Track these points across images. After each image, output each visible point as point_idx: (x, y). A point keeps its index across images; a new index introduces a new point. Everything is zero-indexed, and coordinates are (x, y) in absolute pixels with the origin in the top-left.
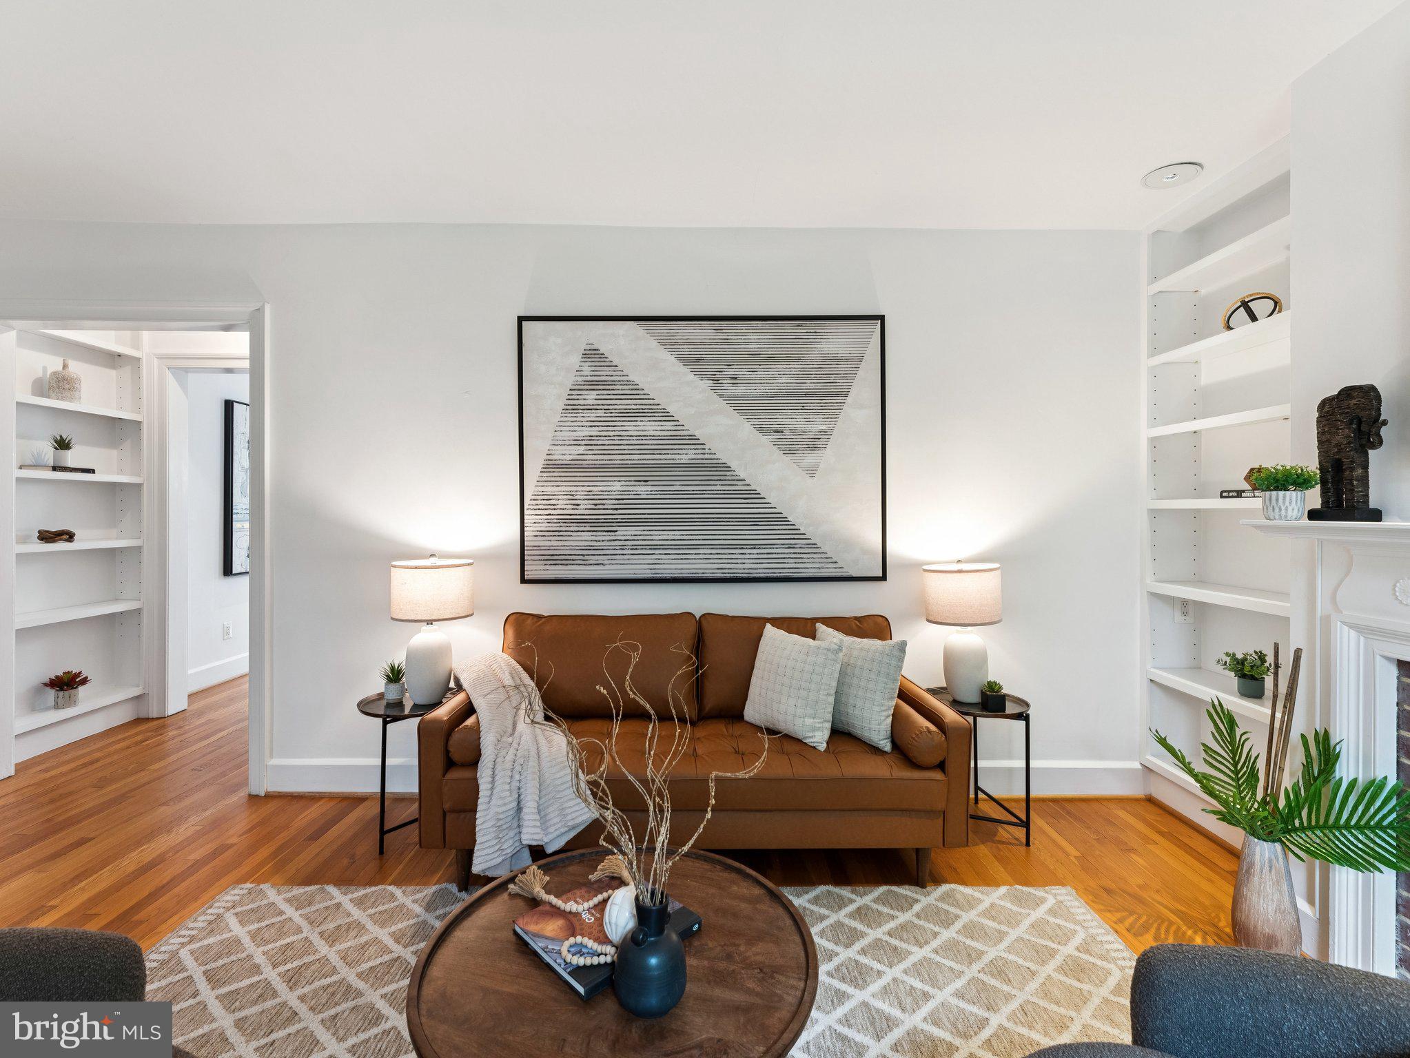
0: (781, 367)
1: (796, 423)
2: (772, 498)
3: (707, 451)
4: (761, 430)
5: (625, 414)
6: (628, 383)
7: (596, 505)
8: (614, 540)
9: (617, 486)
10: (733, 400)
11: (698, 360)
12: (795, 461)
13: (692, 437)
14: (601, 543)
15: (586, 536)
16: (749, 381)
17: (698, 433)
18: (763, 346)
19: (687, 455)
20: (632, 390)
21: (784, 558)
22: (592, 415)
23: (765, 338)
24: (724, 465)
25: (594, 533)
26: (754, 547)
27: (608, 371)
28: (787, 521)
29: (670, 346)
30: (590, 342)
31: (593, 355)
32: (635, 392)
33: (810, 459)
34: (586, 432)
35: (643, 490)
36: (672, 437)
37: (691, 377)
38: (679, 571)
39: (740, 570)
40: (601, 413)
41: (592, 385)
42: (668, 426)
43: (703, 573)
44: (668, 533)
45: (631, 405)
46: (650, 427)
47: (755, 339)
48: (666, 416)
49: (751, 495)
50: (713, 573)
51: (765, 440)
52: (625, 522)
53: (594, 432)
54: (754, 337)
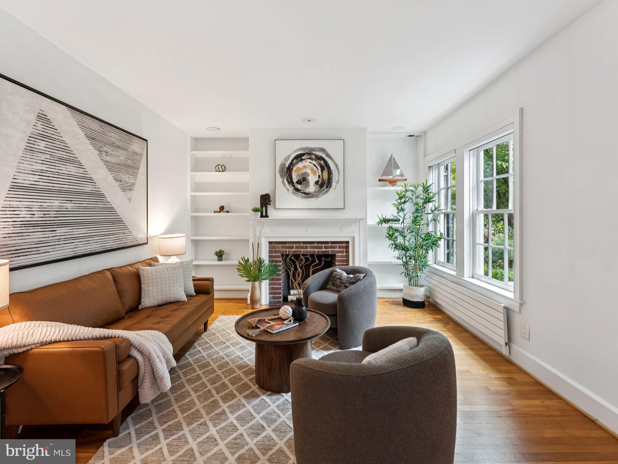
0: (121, 151)
1: (125, 178)
2: (119, 211)
3: (96, 187)
4: (115, 179)
5: (61, 159)
6: (62, 142)
7: (45, 214)
8: (55, 236)
9: (56, 203)
10: (106, 162)
11: (93, 139)
12: (125, 195)
13: (91, 179)
14: (48, 239)
15: (39, 235)
16: (112, 155)
17: (93, 177)
19: (88, 188)
20: (64, 146)
21: (122, 239)
22: (43, 157)
23: (117, 137)
24: (103, 195)
25: (44, 233)
26: (113, 234)
27: (51, 131)
28: (122, 222)
29: (83, 128)
30: (42, 109)
31: (42, 117)
32: (66, 148)
33: (129, 194)
34: (39, 167)
35: (69, 206)
36: (83, 177)
37: (90, 147)
39: (108, 246)
40: (48, 156)
41: (43, 137)
42: (81, 171)
43: (95, 250)
44: (80, 230)
45: (63, 155)
46: (72, 169)
47: (114, 136)
48: (80, 165)
49: (111, 209)
50: (99, 249)
51: (117, 184)
52: (61, 225)
53: (44, 167)
54: (113, 135)
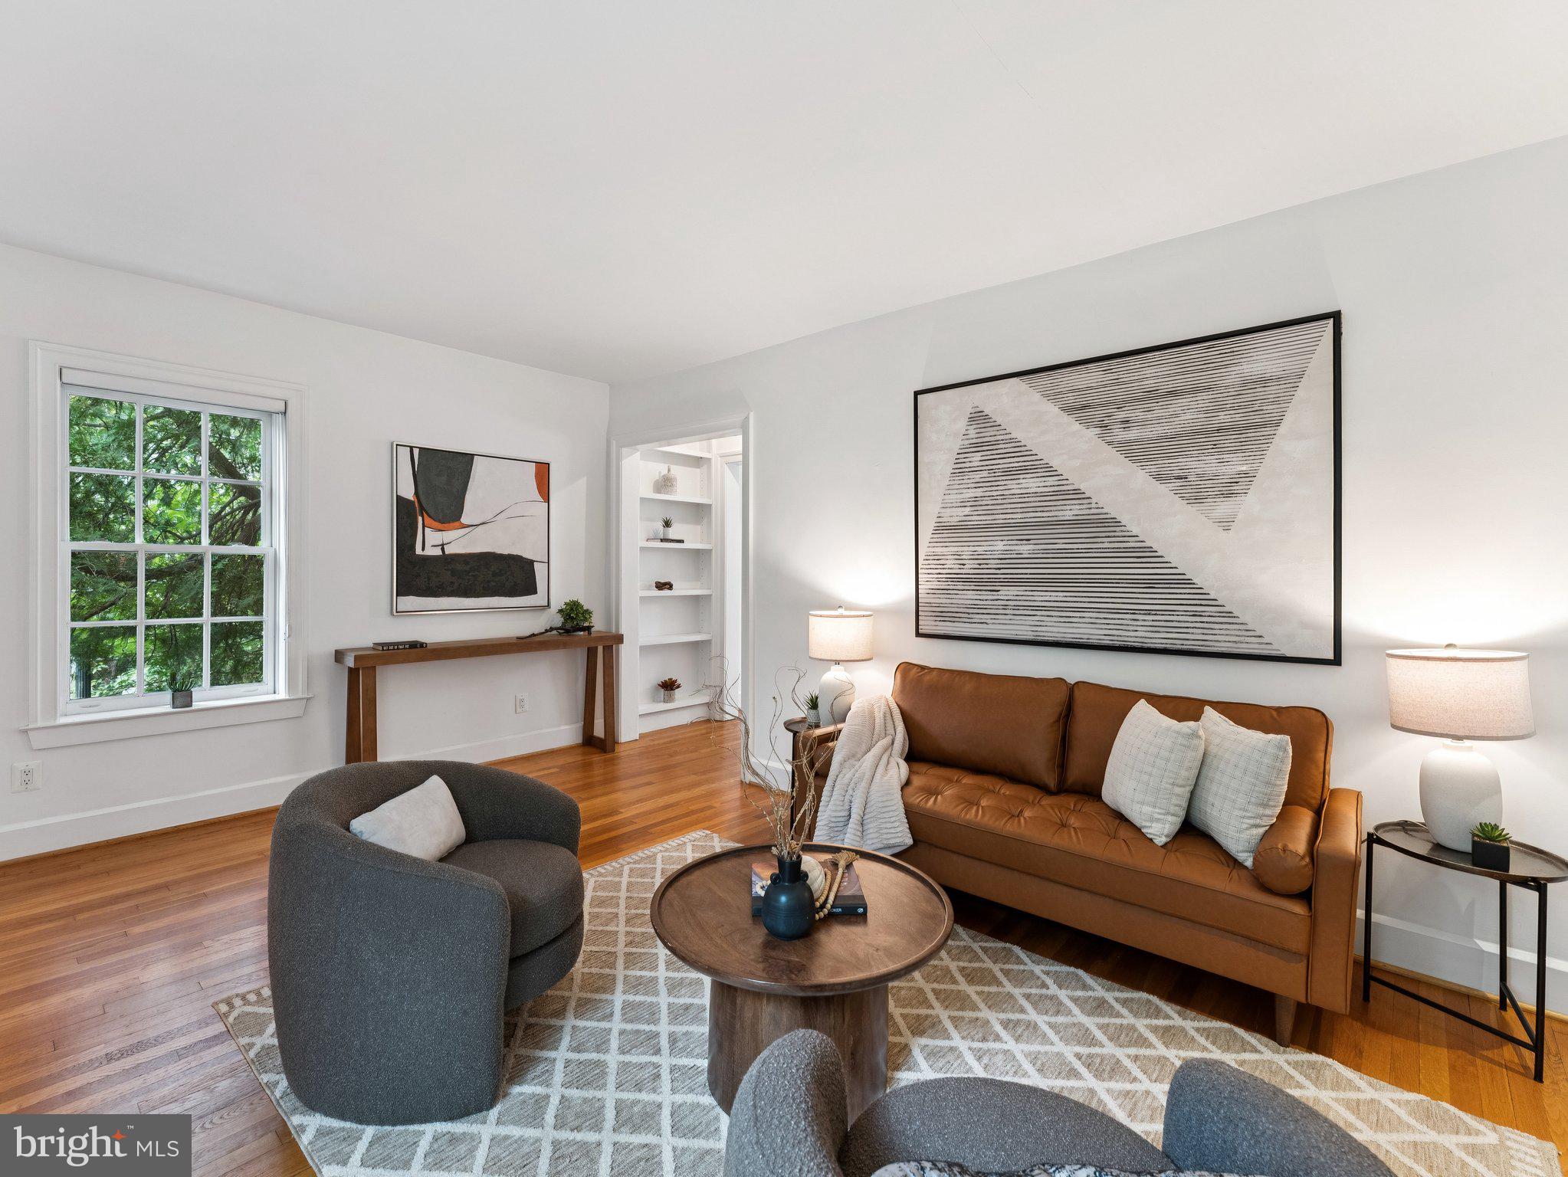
0: (1184, 401)
1: (1204, 466)
2: (1173, 556)
3: (1093, 505)
4: (1159, 478)
5: (1008, 472)
6: (1011, 440)
7: (980, 564)
8: (997, 600)
9: (1000, 546)
10: (1124, 447)
11: (1084, 407)
12: (1204, 512)
13: (1077, 491)
14: (985, 602)
15: (971, 595)
16: (1143, 423)
17: (1083, 487)
18: (1163, 380)
19: (1070, 511)
20: (1015, 447)
21: (1187, 628)
22: (977, 477)
23: (1164, 370)
24: (1112, 520)
25: (979, 592)
26: (1149, 612)
27: (991, 432)
28: (1191, 584)
29: (1053, 396)
30: (976, 404)
31: (979, 418)
32: (1018, 449)
33: (1223, 508)
34: (972, 493)
35: (1025, 549)
36: (1056, 493)
37: (1077, 426)
38: (1063, 635)
39: (1132, 638)
40: (985, 474)
41: (977, 447)
42: (1051, 481)
43: (1088, 639)
44: (1050, 594)
45: (1015, 462)
46: (1032, 484)
47: (1152, 373)
48: (1050, 471)
49: (1145, 554)
50: (1100, 640)
51: (1163, 489)
52: (1008, 582)
53: (979, 492)
54: (1149, 371)
